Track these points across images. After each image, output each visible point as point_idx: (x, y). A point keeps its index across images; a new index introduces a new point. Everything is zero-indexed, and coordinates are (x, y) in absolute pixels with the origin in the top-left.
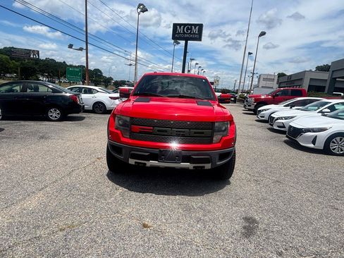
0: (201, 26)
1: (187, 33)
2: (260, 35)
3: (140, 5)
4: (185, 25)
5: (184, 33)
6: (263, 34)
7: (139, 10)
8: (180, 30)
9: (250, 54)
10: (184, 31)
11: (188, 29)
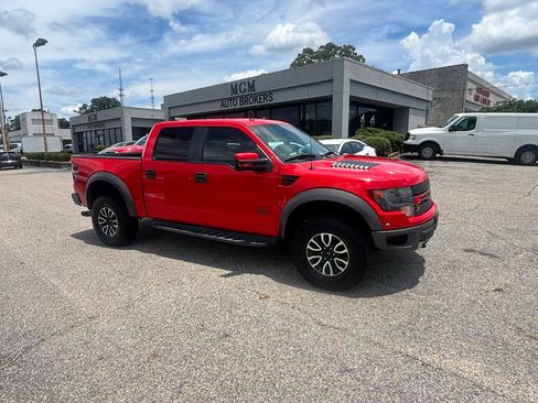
2: (37, 45)
6: (41, 42)
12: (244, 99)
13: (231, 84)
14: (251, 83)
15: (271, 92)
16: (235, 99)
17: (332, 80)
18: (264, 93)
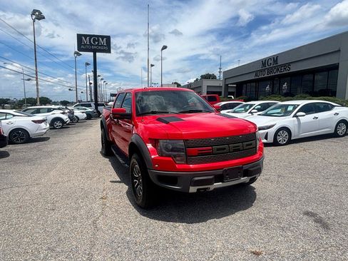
0: (108, 38)
1: (94, 44)
2: (163, 49)
3: (35, 11)
4: (91, 36)
5: (91, 44)
6: (165, 47)
7: (34, 17)
8: (86, 41)
9: (152, 66)
10: (90, 42)
11: (94, 41)
12: (270, 70)
13: (262, 60)
14: (275, 59)
15: (289, 64)
16: (264, 70)
17: (339, 51)
18: (284, 65)
